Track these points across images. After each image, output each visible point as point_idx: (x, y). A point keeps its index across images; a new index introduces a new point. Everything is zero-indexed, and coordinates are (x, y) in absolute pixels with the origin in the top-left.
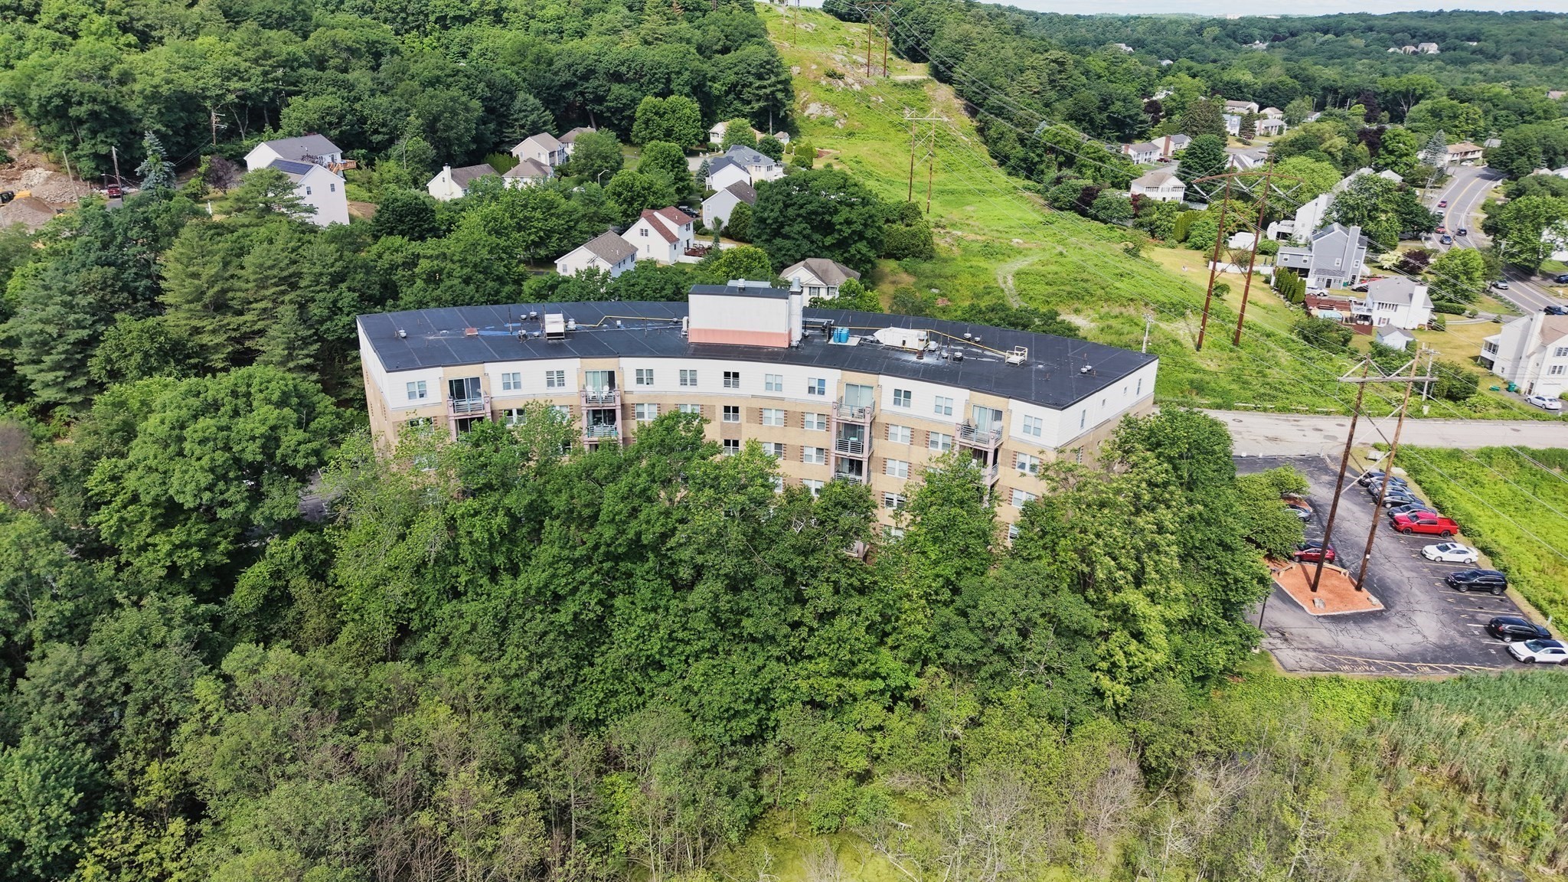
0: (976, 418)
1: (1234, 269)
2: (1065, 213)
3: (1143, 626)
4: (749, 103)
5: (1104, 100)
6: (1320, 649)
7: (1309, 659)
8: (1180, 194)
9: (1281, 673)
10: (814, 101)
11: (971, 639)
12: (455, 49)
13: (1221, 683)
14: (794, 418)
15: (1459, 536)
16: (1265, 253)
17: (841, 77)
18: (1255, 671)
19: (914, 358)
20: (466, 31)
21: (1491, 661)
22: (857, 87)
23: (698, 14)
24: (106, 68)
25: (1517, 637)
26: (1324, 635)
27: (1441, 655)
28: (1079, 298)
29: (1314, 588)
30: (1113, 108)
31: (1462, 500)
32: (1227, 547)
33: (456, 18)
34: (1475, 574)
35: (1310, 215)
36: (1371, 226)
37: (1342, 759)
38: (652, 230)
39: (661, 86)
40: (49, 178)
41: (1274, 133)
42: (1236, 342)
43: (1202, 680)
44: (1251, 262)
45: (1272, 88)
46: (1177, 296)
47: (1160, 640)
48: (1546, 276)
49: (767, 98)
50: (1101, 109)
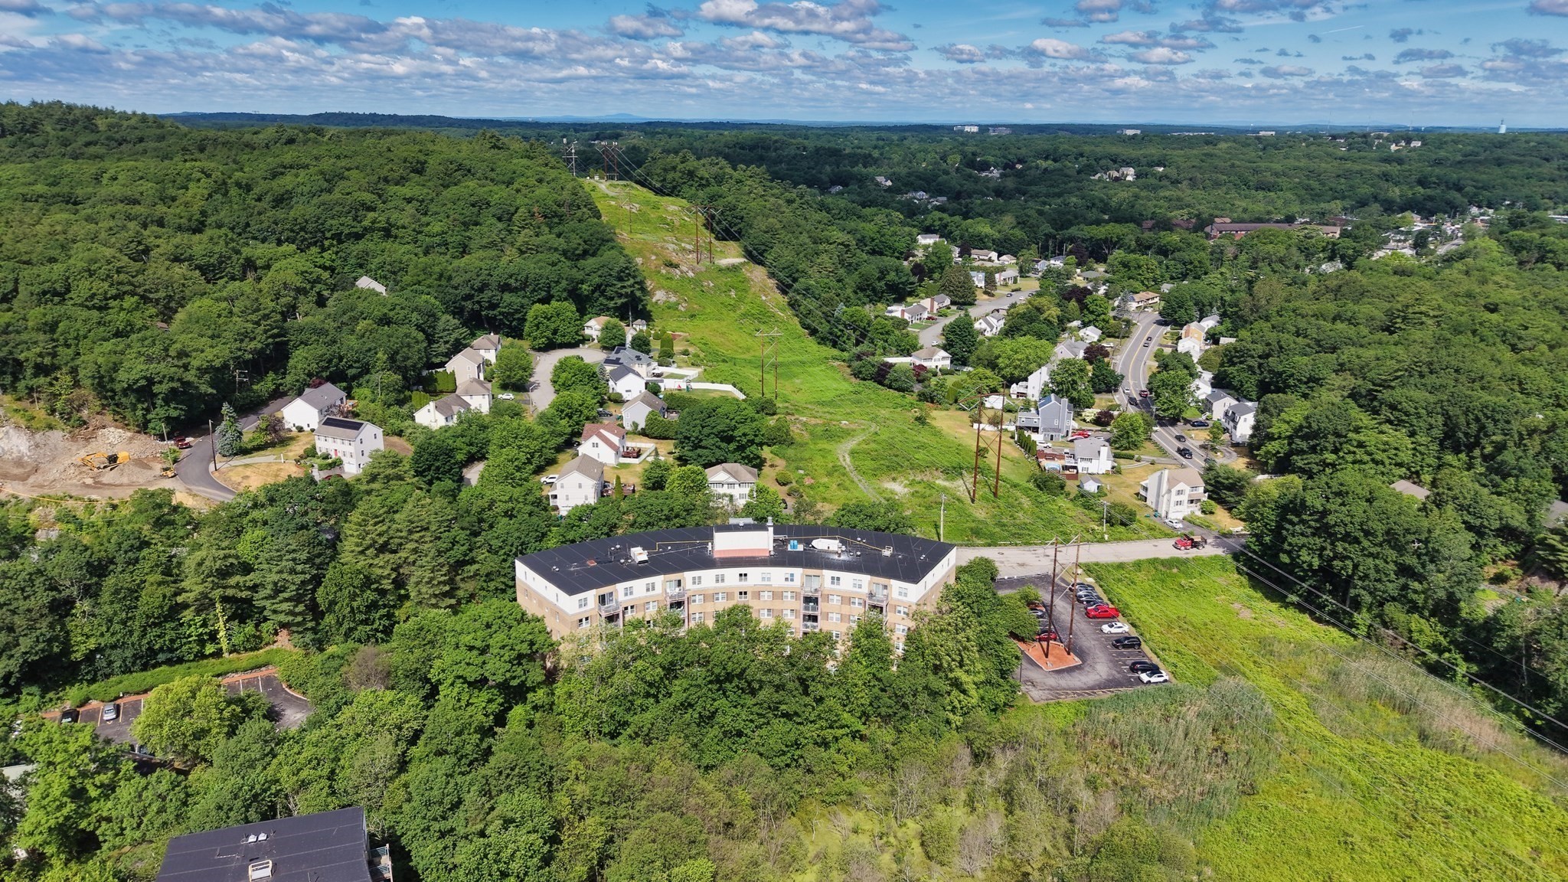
0: (874, 588)
1: (989, 428)
2: (867, 383)
3: (965, 687)
4: (612, 299)
5: (881, 272)
6: (1051, 689)
7: (1044, 694)
8: (948, 362)
9: (1033, 703)
10: (659, 289)
11: (891, 702)
12: (353, 261)
13: (1003, 712)
14: (778, 595)
15: (1120, 617)
16: (1010, 411)
17: (677, 266)
18: (1020, 704)
19: (836, 557)
20: (361, 245)
21: (1131, 685)
22: (691, 274)
23: (556, 220)
24: (166, 350)
25: (1143, 671)
26: (1052, 681)
27: (1109, 684)
28: (894, 469)
29: (1047, 656)
30: (888, 278)
31: (1125, 594)
32: (999, 643)
33: (350, 236)
34: (1127, 638)
35: (1038, 380)
36: (1075, 394)
37: (1060, 741)
38: (601, 444)
39: (544, 294)
40: (131, 439)
41: (1010, 282)
42: (995, 494)
43: (994, 710)
44: (1001, 422)
45: (1007, 240)
46: (956, 460)
47: (973, 692)
48: (1187, 421)
49: (626, 295)
50: (880, 279)
